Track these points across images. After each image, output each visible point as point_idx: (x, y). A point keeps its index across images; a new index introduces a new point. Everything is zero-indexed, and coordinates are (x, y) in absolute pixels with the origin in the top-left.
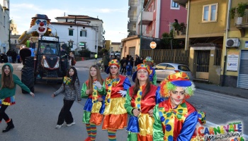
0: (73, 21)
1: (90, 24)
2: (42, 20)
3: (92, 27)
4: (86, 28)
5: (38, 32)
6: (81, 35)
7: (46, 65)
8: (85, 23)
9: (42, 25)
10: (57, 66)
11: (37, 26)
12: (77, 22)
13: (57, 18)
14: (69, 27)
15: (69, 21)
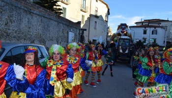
0: (147, 24)
1: (161, 25)
2: (123, 27)
3: (162, 27)
4: (157, 29)
5: (121, 33)
6: (153, 34)
7: (121, 51)
8: (156, 25)
9: (123, 29)
10: (127, 52)
11: (120, 30)
12: (150, 24)
13: (136, 23)
14: (144, 28)
15: (144, 24)
